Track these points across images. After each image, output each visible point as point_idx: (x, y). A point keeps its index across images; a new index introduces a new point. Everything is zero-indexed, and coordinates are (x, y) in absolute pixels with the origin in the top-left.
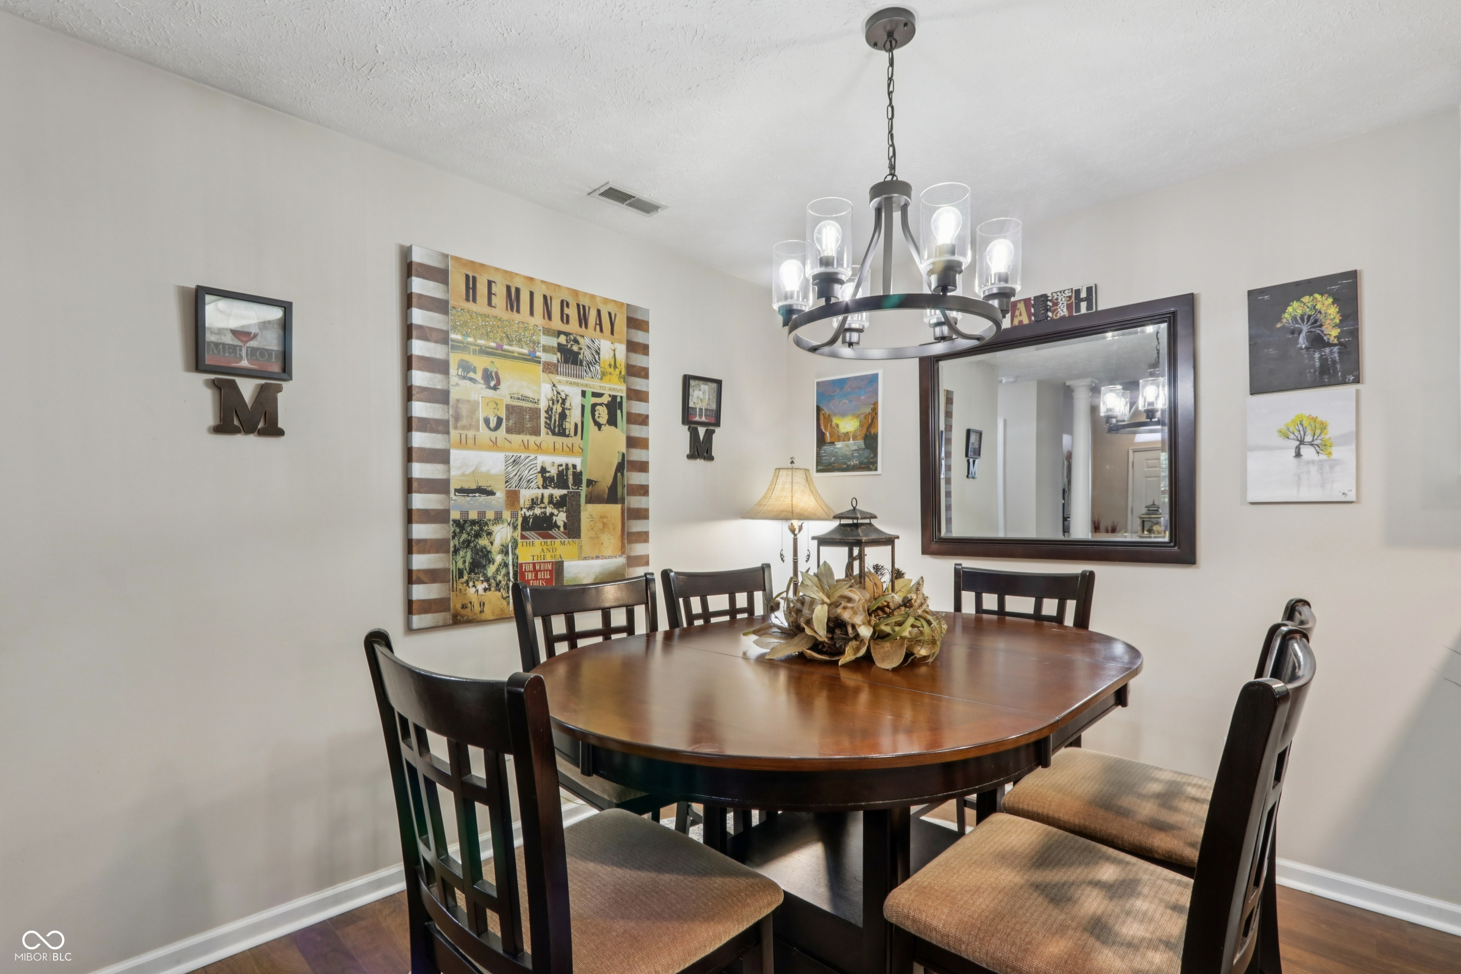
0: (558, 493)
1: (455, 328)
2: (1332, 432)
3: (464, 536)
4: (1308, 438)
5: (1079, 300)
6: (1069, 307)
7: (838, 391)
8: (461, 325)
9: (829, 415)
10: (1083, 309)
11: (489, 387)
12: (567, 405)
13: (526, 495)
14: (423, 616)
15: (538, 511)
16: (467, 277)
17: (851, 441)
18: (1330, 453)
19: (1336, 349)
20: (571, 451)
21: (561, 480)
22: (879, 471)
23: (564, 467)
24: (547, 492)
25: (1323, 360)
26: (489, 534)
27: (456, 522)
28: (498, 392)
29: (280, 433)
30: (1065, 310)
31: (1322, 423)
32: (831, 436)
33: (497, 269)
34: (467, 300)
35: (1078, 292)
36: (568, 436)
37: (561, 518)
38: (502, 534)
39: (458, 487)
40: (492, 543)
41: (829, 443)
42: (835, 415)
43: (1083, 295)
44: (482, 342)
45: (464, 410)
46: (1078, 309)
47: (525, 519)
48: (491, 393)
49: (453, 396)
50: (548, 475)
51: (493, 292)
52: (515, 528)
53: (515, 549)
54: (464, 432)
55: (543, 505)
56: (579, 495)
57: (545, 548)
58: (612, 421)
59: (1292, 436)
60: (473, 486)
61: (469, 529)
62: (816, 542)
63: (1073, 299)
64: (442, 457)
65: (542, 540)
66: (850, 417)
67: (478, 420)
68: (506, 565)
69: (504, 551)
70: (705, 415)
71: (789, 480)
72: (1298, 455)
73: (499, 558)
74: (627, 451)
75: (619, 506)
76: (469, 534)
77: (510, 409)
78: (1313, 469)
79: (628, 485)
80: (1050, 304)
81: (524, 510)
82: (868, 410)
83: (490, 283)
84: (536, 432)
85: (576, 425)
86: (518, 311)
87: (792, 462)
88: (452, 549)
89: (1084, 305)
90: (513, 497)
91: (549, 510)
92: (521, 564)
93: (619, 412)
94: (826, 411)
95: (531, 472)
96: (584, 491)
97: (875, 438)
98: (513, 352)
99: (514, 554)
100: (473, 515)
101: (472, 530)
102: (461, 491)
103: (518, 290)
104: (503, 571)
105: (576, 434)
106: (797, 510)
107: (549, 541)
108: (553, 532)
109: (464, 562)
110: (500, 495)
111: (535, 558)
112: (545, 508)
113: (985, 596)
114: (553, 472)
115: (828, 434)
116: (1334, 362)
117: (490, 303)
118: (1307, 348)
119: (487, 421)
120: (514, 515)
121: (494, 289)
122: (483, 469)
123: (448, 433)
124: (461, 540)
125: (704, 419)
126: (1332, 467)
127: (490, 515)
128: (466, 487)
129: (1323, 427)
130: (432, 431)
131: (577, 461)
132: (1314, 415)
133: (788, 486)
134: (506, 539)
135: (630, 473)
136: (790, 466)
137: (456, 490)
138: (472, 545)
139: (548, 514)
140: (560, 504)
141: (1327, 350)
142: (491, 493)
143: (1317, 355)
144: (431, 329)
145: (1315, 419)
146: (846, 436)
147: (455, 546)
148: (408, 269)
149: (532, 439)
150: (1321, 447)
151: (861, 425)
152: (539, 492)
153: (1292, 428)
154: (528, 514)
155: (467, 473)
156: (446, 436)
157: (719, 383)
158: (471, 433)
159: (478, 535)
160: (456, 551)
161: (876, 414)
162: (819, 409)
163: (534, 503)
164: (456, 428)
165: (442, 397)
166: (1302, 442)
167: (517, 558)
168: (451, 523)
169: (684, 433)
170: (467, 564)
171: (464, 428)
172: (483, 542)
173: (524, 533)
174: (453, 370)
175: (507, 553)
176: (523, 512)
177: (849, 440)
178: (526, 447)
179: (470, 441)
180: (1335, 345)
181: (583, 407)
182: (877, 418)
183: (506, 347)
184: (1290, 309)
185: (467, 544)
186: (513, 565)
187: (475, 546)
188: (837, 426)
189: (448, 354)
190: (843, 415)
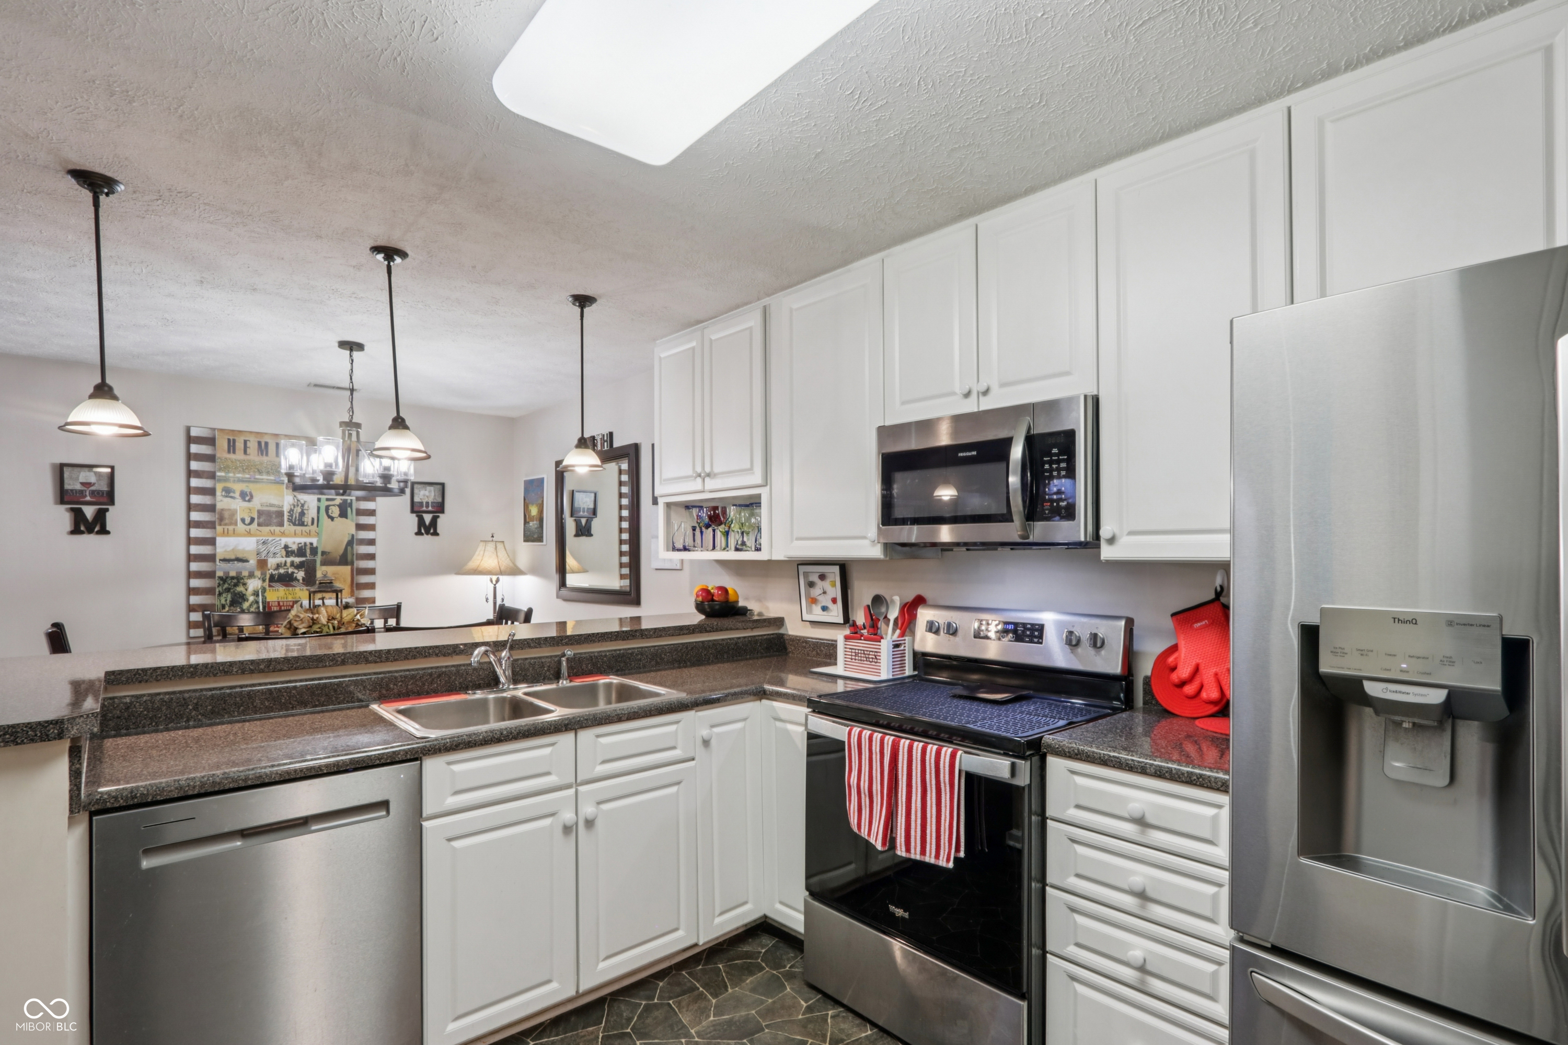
0: (297, 560)
1: (220, 470)
3: (226, 586)
5: (604, 441)
6: (602, 445)
7: (531, 488)
8: (224, 468)
10: (606, 447)
11: (245, 501)
12: (306, 507)
13: (272, 562)
14: (197, 630)
15: (282, 571)
16: (229, 440)
17: (535, 522)
20: (309, 534)
21: (301, 552)
22: (543, 543)
23: (303, 544)
24: (289, 560)
26: (244, 584)
27: (221, 578)
28: (251, 503)
29: (108, 533)
30: (600, 446)
33: (251, 432)
34: (229, 452)
35: (604, 436)
36: (306, 526)
37: (300, 575)
38: (254, 584)
39: (222, 558)
40: (246, 590)
41: (527, 522)
42: (529, 504)
43: (606, 438)
44: (240, 475)
45: (226, 515)
47: (272, 576)
48: (246, 504)
49: (219, 506)
50: (290, 549)
51: (248, 446)
52: (264, 581)
53: (264, 593)
54: (226, 527)
55: (286, 567)
56: (315, 561)
57: (287, 593)
60: (233, 557)
61: (229, 582)
64: (212, 542)
65: (284, 588)
66: (535, 506)
67: (237, 520)
68: (257, 602)
69: (256, 594)
73: (251, 599)
76: (229, 585)
77: (260, 513)
79: (357, 554)
81: (271, 571)
82: (541, 501)
83: (245, 442)
84: (281, 525)
85: (313, 519)
86: (267, 455)
87: (493, 536)
88: (217, 593)
90: (262, 564)
91: (290, 570)
92: (269, 602)
94: (527, 500)
95: (276, 548)
97: (542, 520)
98: (264, 479)
99: (263, 596)
100: (233, 574)
101: (232, 582)
102: (224, 560)
103: (266, 444)
104: (255, 606)
105: (313, 523)
107: (291, 588)
108: (294, 583)
109: (226, 600)
110: (253, 562)
111: (280, 598)
112: (288, 569)
114: (295, 547)
115: (527, 516)
117: (245, 452)
119: (243, 520)
120: (264, 574)
121: (248, 444)
122: (240, 548)
123: (215, 528)
124: (224, 588)
127: (245, 573)
128: (227, 557)
130: (204, 527)
134: (257, 587)
135: (358, 547)
136: (491, 539)
137: (220, 560)
138: (232, 590)
139: (290, 572)
140: (299, 566)
142: (247, 561)
144: (203, 472)
146: (533, 519)
147: (219, 591)
148: (190, 440)
149: (277, 529)
151: (539, 512)
152: (283, 560)
154: (274, 573)
155: (228, 550)
156: (213, 530)
157: (443, 485)
158: (231, 528)
159: (236, 585)
160: (220, 594)
161: (543, 504)
163: (278, 566)
164: (220, 525)
165: (211, 508)
167: (266, 598)
168: (217, 578)
170: (228, 602)
171: (226, 525)
172: (240, 589)
173: (271, 584)
174: (218, 493)
175: (258, 595)
176: (270, 572)
178: (272, 534)
179: (231, 532)
182: (543, 508)
183: (258, 477)
185: (228, 590)
186: (263, 603)
187: (234, 591)
188: (530, 511)
189: (215, 484)
190: (533, 504)
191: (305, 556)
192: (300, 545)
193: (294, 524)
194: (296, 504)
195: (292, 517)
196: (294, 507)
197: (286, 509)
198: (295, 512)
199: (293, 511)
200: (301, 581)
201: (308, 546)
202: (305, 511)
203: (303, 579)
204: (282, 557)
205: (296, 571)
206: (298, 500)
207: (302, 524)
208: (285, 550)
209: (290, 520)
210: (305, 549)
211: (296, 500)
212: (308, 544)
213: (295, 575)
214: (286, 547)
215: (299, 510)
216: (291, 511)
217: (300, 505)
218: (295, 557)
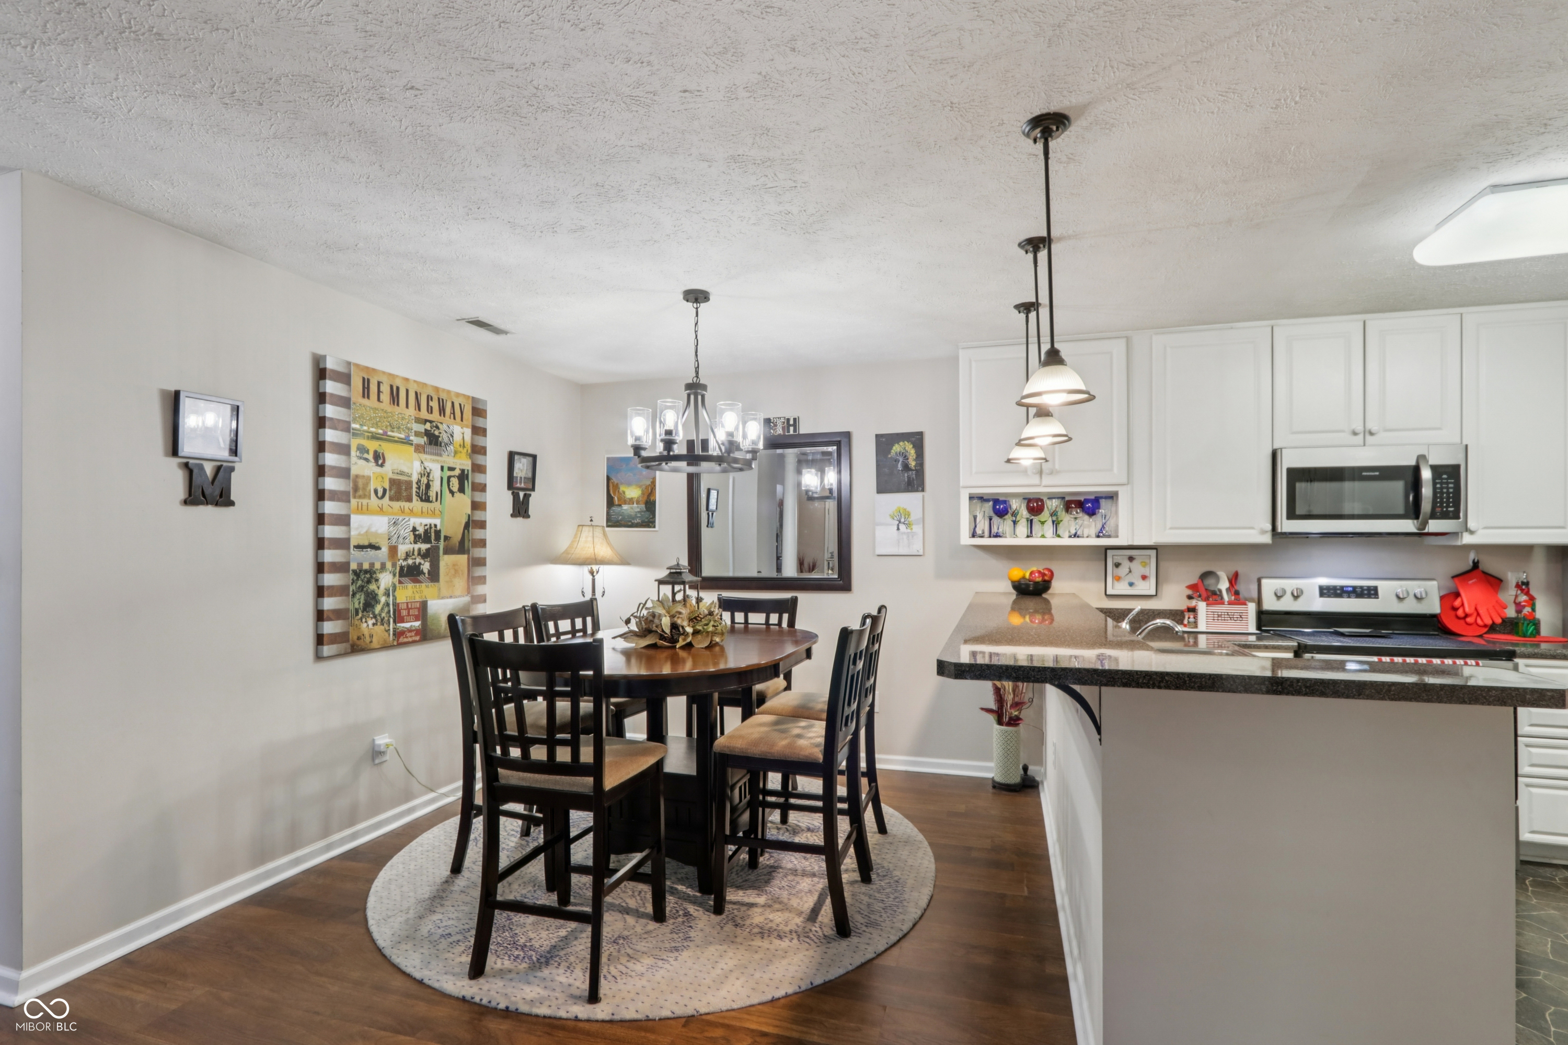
0: (424, 547)
1: (355, 420)
2: (913, 518)
3: (360, 583)
4: (903, 520)
5: (789, 425)
6: (783, 428)
7: (624, 466)
8: (359, 417)
9: (617, 484)
10: (792, 432)
11: (377, 465)
12: (431, 478)
13: (403, 549)
14: (331, 646)
15: (410, 562)
16: (364, 379)
17: (635, 505)
18: (912, 529)
19: (914, 472)
20: (433, 514)
21: (426, 538)
22: (657, 528)
23: (428, 526)
24: (417, 546)
25: (909, 477)
26: (377, 580)
27: (354, 572)
28: (384, 468)
29: (232, 504)
30: (781, 430)
31: (908, 512)
32: (619, 500)
33: (384, 373)
34: (364, 396)
35: (788, 420)
36: (431, 502)
37: (426, 567)
38: (386, 580)
39: (356, 544)
40: (378, 588)
41: (617, 505)
42: (622, 484)
43: (792, 422)
44: (373, 430)
45: (360, 483)
46: (789, 431)
47: (402, 568)
48: (378, 469)
49: (354, 471)
50: (417, 533)
51: (381, 390)
52: (394, 575)
53: (395, 592)
54: (360, 501)
55: (414, 557)
56: (438, 548)
57: (415, 590)
58: (462, 490)
59: (895, 518)
60: (366, 543)
61: (363, 576)
62: (657, 582)
63: (786, 424)
64: (344, 520)
65: (413, 584)
66: (634, 487)
67: (370, 491)
68: (388, 605)
69: (387, 594)
70: (524, 483)
71: (591, 534)
72: (898, 529)
73: (383, 599)
74: (472, 513)
75: (466, 556)
76: (363, 581)
77: (393, 482)
78: (905, 537)
79: (473, 539)
80: (772, 424)
81: (401, 561)
82: (649, 482)
83: (379, 383)
84: (409, 499)
85: (437, 493)
86: (398, 405)
87: (591, 520)
88: (351, 593)
89: (792, 429)
90: (393, 550)
91: (418, 560)
92: (399, 604)
93: (466, 482)
94: (614, 479)
95: (406, 531)
96: (442, 544)
97: (654, 503)
98: (394, 437)
99: (394, 596)
100: (366, 566)
101: (365, 577)
102: (359, 547)
103: (398, 388)
104: (386, 610)
105: (437, 500)
106: (599, 558)
107: (418, 584)
108: (421, 578)
109: (360, 603)
110: (385, 549)
111: (408, 598)
112: (415, 559)
113: (736, 614)
114: (421, 530)
115: (616, 498)
116: (913, 479)
117: (379, 399)
118: (902, 470)
119: (376, 492)
120: (394, 565)
121: (382, 388)
122: (373, 530)
123: (349, 501)
124: (358, 585)
125: (523, 485)
126: (913, 536)
127: (378, 566)
128: (361, 544)
129: (909, 515)
130: (339, 500)
131: (437, 521)
132: (905, 508)
133: (590, 539)
134: (389, 584)
135: (473, 530)
136: (590, 523)
137: (356, 547)
138: (365, 589)
139: (417, 564)
140: (425, 555)
141: (910, 473)
142: (377, 548)
143: (906, 475)
144: (339, 420)
145: (905, 510)
146: (631, 501)
147: (353, 590)
148: (321, 373)
149: (407, 505)
150: (908, 525)
151: (643, 494)
152: (411, 547)
153: (895, 514)
154: (403, 564)
155: (362, 533)
156: (348, 504)
157: (534, 457)
158: (365, 501)
159: (369, 582)
160: (354, 595)
161: (655, 486)
162: (608, 479)
163: (408, 555)
164: (355, 497)
165: (344, 473)
166: (900, 522)
167: (396, 599)
168: (351, 572)
169: (508, 497)
170: (361, 605)
171: (360, 497)
172: (373, 587)
173: (400, 579)
174: (354, 452)
175: (389, 595)
176: (400, 563)
177: (633, 504)
178: (403, 511)
179: (365, 508)
180: (913, 470)
181: (442, 479)
182: (655, 489)
183: (389, 433)
184: (894, 448)
185: (361, 588)
186: (393, 605)
187: (367, 591)
188: (624, 492)
189: (350, 440)
190: (629, 484)
191: (431, 542)
192: (426, 527)
193: (422, 500)
194: (423, 472)
195: (419, 490)
196: (421, 477)
197: (415, 478)
198: (422, 482)
199: (420, 481)
200: (427, 575)
201: (433, 530)
202: (431, 483)
203: (429, 572)
204: (411, 543)
205: (422, 562)
206: (425, 468)
207: (427, 500)
208: (414, 534)
209: (418, 495)
210: (430, 533)
211: (423, 468)
212: (433, 526)
213: (422, 566)
214: (414, 530)
215: (424, 480)
216: (419, 482)
217: (426, 474)
218: (421, 543)
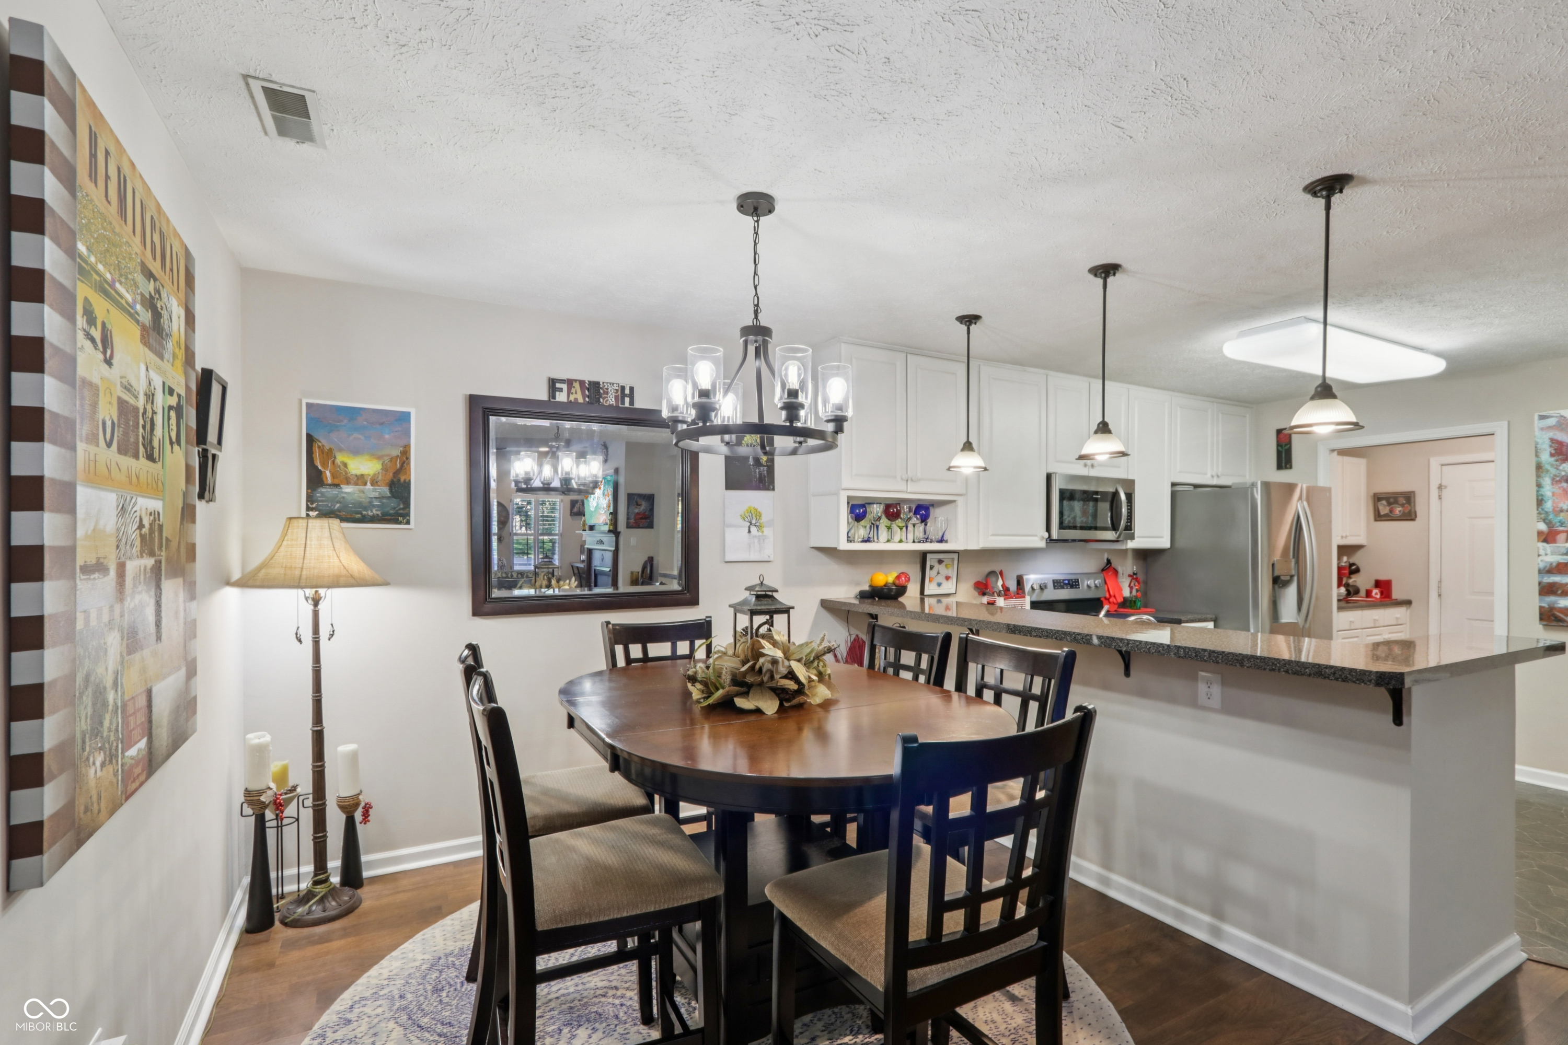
2: (764, 519)
4: (754, 522)
5: (624, 395)
6: (616, 398)
7: (345, 421)
9: (330, 450)
10: (627, 404)
17: (369, 486)
18: (763, 532)
19: (765, 468)
21: (150, 542)
22: (412, 525)
23: (153, 516)
25: (760, 474)
26: (105, 651)
30: (613, 400)
31: (760, 513)
32: (334, 476)
35: (623, 388)
36: (155, 461)
37: (151, 608)
41: (330, 485)
42: (341, 450)
43: (627, 391)
46: (623, 403)
56: (161, 564)
59: (746, 519)
63: (619, 392)
66: (367, 457)
71: (327, 534)
72: (749, 532)
74: (186, 488)
78: (756, 541)
80: (601, 391)
82: (396, 452)
85: (159, 442)
89: (627, 400)
94: (324, 441)
95: (133, 528)
97: (407, 486)
98: (121, 297)
114: (147, 526)
115: (328, 474)
116: (764, 476)
118: (753, 465)
122: (101, 524)
126: (764, 540)
129: (760, 516)
131: (160, 506)
132: (756, 508)
133: (327, 542)
135: (187, 524)
141: (762, 468)
143: (757, 471)
145: (756, 510)
146: (360, 480)
149: (134, 465)
150: (759, 527)
151: (385, 469)
153: (747, 515)
155: (90, 531)
161: (408, 458)
162: (310, 439)
166: (751, 524)
177: (365, 484)
178: (132, 479)
180: (765, 466)
181: (163, 410)
182: (409, 464)
184: (745, 439)
188: (345, 465)
190: (356, 452)
191: (155, 553)
192: (151, 519)
201: (156, 526)
202: (154, 417)
207: (152, 455)
210: (154, 532)
212: (157, 515)
218: (147, 555)
